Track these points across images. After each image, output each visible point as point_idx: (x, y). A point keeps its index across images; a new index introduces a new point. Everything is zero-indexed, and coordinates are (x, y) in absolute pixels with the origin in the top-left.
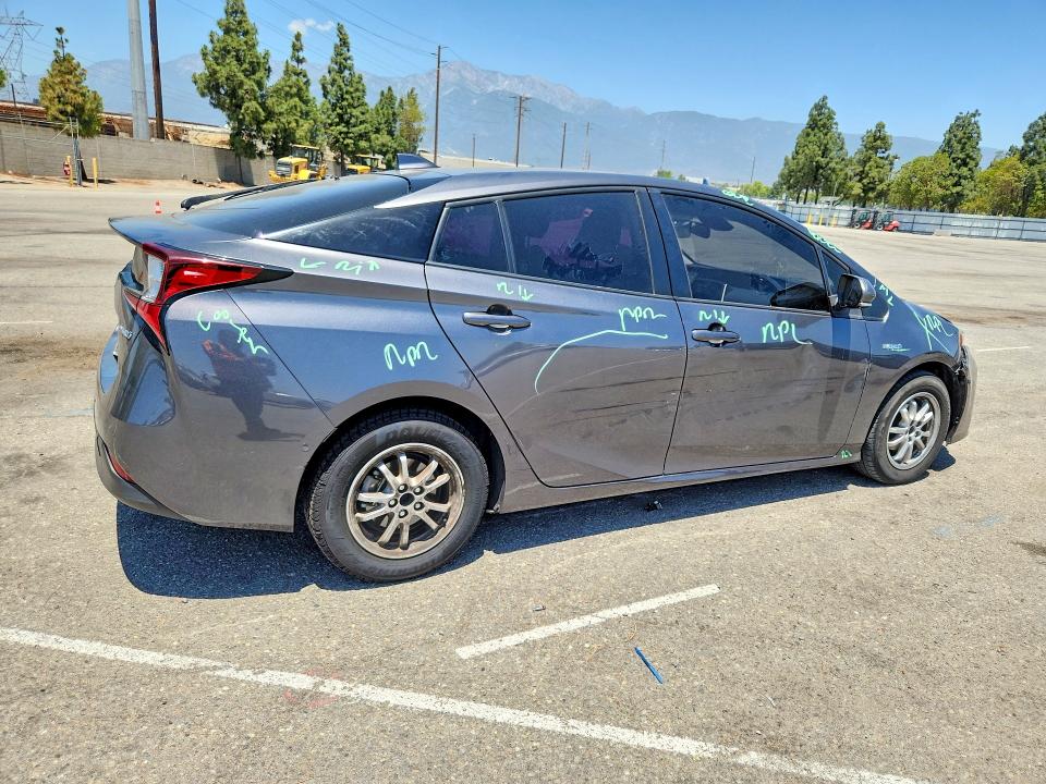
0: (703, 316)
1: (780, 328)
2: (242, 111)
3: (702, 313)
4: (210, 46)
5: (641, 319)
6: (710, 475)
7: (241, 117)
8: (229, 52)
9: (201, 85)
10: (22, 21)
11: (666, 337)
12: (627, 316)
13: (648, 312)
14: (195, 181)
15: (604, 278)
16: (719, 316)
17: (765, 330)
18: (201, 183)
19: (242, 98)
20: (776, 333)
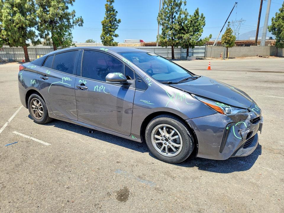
0: (80, 81)
1: (100, 88)
2: (281, 34)
3: (80, 80)
4: (275, 17)
5: (66, 80)
6: (91, 127)
7: (280, 36)
8: (280, 17)
9: (270, 29)
10: (242, 20)
11: (70, 85)
12: (64, 79)
13: (68, 79)
14: (260, 56)
15: (65, 70)
16: (84, 82)
17: (95, 87)
18: (262, 57)
19: (282, 30)
20: (99, 88)
